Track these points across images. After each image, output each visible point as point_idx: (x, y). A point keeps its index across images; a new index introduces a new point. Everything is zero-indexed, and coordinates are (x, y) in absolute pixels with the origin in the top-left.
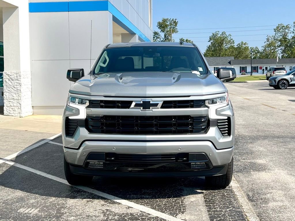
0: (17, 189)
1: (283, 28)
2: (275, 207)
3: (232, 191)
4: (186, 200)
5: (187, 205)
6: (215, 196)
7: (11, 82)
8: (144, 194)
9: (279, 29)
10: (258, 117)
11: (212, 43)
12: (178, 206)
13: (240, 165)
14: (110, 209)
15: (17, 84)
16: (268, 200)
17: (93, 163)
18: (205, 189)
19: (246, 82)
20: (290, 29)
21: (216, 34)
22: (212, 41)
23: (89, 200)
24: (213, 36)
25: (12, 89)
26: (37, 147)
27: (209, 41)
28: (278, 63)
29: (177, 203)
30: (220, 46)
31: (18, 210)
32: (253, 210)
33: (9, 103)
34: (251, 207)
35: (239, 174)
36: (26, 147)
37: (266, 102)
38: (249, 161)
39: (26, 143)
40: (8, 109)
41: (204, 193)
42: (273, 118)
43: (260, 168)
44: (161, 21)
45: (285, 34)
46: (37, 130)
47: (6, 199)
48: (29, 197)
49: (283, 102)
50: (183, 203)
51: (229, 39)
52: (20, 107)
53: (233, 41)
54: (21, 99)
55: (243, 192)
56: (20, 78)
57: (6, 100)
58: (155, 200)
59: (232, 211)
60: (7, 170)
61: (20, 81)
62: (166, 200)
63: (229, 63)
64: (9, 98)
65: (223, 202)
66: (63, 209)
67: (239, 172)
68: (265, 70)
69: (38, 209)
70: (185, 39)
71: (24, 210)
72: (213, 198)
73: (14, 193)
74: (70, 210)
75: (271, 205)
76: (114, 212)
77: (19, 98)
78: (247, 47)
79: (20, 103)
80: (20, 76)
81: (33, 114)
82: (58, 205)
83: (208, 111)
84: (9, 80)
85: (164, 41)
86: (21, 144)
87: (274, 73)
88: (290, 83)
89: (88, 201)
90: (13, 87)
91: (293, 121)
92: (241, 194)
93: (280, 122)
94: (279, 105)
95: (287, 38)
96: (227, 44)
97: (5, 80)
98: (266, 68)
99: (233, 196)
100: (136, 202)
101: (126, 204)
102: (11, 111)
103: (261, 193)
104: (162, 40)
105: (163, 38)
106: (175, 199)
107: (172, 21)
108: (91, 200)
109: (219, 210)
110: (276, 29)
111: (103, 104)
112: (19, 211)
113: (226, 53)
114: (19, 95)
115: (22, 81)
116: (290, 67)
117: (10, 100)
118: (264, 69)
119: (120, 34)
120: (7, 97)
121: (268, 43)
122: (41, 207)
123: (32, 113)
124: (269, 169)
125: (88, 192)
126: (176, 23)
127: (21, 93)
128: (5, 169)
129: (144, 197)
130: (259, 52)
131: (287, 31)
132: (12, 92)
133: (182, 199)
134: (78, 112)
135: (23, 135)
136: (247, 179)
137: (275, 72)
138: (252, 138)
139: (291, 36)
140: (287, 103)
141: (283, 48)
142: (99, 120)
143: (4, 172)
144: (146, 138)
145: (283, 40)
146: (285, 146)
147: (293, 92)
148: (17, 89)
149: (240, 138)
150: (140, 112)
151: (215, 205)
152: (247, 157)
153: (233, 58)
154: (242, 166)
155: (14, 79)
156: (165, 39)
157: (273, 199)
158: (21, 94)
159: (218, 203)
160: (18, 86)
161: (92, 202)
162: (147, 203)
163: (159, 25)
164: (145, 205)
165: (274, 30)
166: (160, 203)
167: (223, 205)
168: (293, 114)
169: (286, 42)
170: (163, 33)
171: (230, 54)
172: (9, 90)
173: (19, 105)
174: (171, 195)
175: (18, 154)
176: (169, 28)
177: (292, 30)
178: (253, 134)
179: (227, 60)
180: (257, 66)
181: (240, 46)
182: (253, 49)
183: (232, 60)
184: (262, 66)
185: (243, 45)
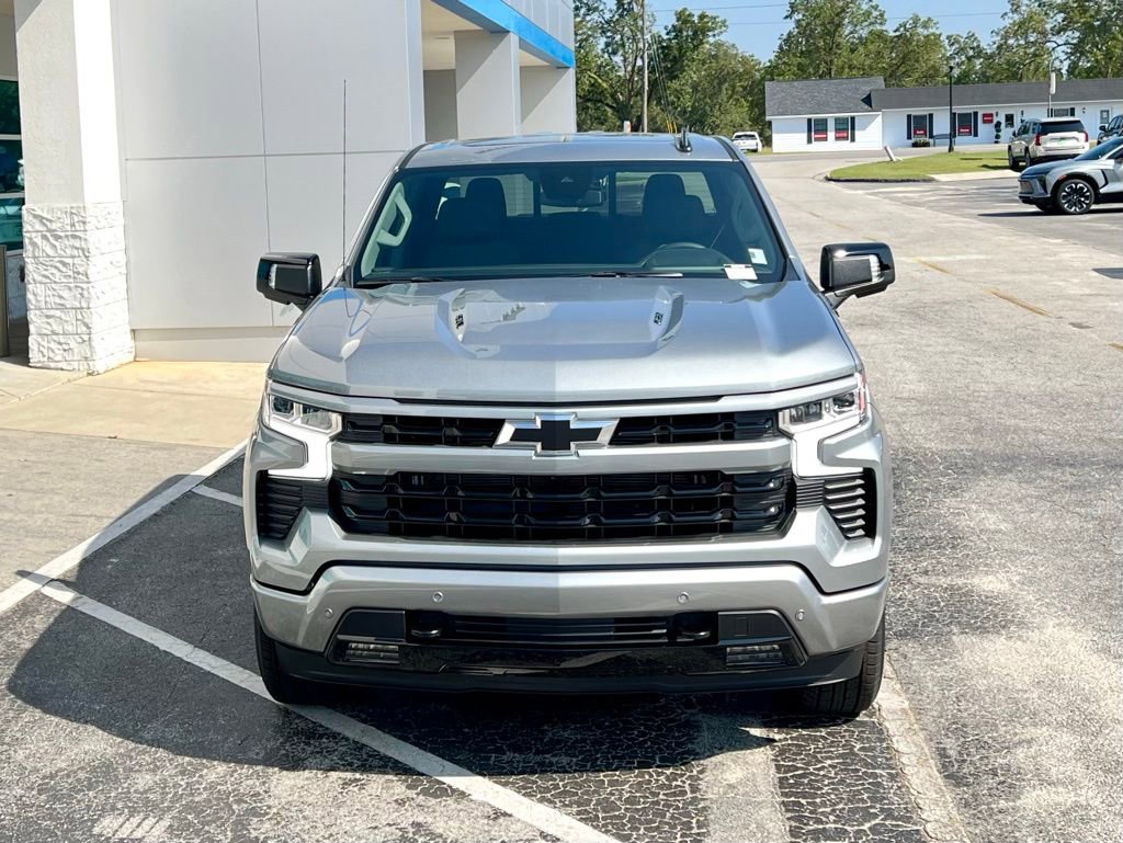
0: (86, 722)
2: (1044, 814)
3: (880, 733)
4: (708, 776)
5: (711, 801)
6: (819, 756)
7: (51, 244)
8: (553, 746)
10: (977, 359)
11: (798, 21)
12: (677, 808)
13: (912, 604)
14: (430, 820)
15: (75, 253)
16: (1018, 780)
17: (361, 646)
18: (782, 724)
19: (931, 180)
22: (800, 16)
23: (349, 775)
25: (55, 271)
26: (155, 515)
27: (787, 17)
28: (1055, 98)
29: (674, 794)
30: (829, 33)
31: (94, 822)
32: (962, 828)
33: (48, 323)
34: (954, 812)
35: (909, 647)
36: (116, 515)
37: (1006, 283)
38: (944, 581)
39: (115, 496)
40: (46, 344)
41: (774, 741)
42: (1036, 362)
43: (987, 617)
46: (152, 433)
47: (48, 770)
48: (131, 758)
49: (1076, 281)
50: (698, 795)
51: (864, 7)
52: (86, 338)
53: (882, 15)
54: (89, 308)
55: (922, 735)
56: (85, 231)
57: (37, 312)
58: (592, 776)
59: (881, 833)
60: (49, 630)
61: (85, 240)
62: (632, 777)
63: (866, 103)
64: (46, 302)
65: (848, 785)
66: (256, 820)
67: (907, 634)
68: (1003, 126)
69: (166, 822)
70: (697, 13)
71: (116, 826)
72: (811, 769)
73: (77, 741)
74: (283, 823)
75: (1033, 799)
76: (441, 836)
77: (84, 305)
78: (933, 34)
79: (86, 320)
80: (84, 223)
81: (135, 357)
82: (239, 802)
83: (787, 449)
84: (44, 237)
86: (97, 504)
87: (1038, 144)
88: (1102, 191)
89: (346, 784)
90: (60, 262)
91: (1112, 379)
92: (916, 745)
93: (1065, 385)
94: (1059, 297)
96: (858, 28)
97: (30, 239)
98: (1010, 119)
99: (887, 759)
100: (522, 787)
101: (485, 800)
102: (57, 351)
103: (990, 741)
105: (610, 11)
106: (668, 772)
108: (358, 776)
109: (833, 826)
111: (395, 430)
112: (96, 830)
113: (855, 62)
114: (81, 294)
115: (91, 240)
116: (1102, 112)
117: (52, 313)
118: (998, 124)
119: (449, 33)
120: (37, 301)
121: (1016, 17)
122: (174, 812)
123: (133, 354)
124: (1022, 624)
125: (347, 739)
127: (90, 285)
128: (41, 623)
129: (551, 764)
130: (979, 52)
132: (55, 282)
133: (695, 773)
134: (300, 453)
135: (101, 461)
136: (941, 672)
137: (1043, 138)
138: (956, 464)
140: (1090, 285)
141: (1072, 39)
142: (380, 487)
143: (40, 640)
144: (557, 558)
146: (1084, 506)
147: (1114, 228)
148: (74, 272)
149: (911, 468)
150: (531, 459)
151: (818, 800)
152: (938, 563)
153: (879, 82)
154: (921, 606)
155: (62, 234)
156: (622, 13)
157: (1039, 775)
158: (91, 289)
159: (829, 794)
160: (77, 261)
161: (362, 787)
162: (565, 793)
164: (558, 805)
166: (611, 794)
167: (849, 800)
168: (1114, 345)
169: (1088, 15)
171: (868, 62)
172: (45, 273)
173: (84, 329)
174: (654, 753)
175: (86, 552)
178: (956, 446)
179: (857, 89)
180: (971, 111)
181: (908, 34)
182: (958, 42)
183: (877, 90)
184: (994, 112)
185: (920, 30)
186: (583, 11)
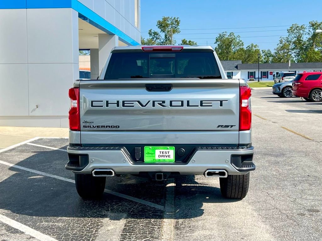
1: (298, 28)
2: (199, 237)
4: (102, 228)
5: (100, 234)
6: (139, 223)
8: (59, 221)
9: (292, 30)
12: (88, 236)
14: (8, 239)
16: (196, 229)
20: (305, 30)
21: (223, 35)
22: (219, 43)
24: (220, 37)
27: (215, 43)
28: (290, 68)
29: (89, 232)
30: (227, 48)
34: (172, 237)
44: (161, 20)
45: (299, 35)
49: (280, 112)
50: (97, 232)
51: (238, 41)
53: (242, 43)
63: (236, 68)
65: (144, 230)
70: (188, 40)
72: (135, 226)
78: (257, 49)
85: (165, 42)
87: (283, 79)
93: (262, 136)
94: (273, 116)
95: (301, 40)
96: (236, 47)
98: (277, 73)
99: (160, 224)
100: (43, 231)
101: (29, 234)
104: (162, 41)
105: (163, 39)
107: (174, 20)
110: (290, 30)
113: (234, 57)
118: (274, 75)
121: (281, 45)
126: (178, 22)
130: (271, 55)
131: (301, 32)
137: (284, 78)
139: (307, 38)
141: (297, 51)
145: (298, 42)
151: (133, 234)
153: (240, 62)
156: (166, 40)
157: (203, 228)
159: (137, 232)
162: (55, 232)
163: (159, 24)
164: (51, 235)
165: (288, 31)
167: (142, 234)
169: (301, 44)
170: (164, 33)
171: (238, 57)
176: (170, 28)
177: (307, 31)
179: (234, 64)
180: (267, 71)
181: (250, 49)
182: (265, 52)
183: (239, 64)
184: (273, 72)
185: (253, 48)
186: (155, 39)
